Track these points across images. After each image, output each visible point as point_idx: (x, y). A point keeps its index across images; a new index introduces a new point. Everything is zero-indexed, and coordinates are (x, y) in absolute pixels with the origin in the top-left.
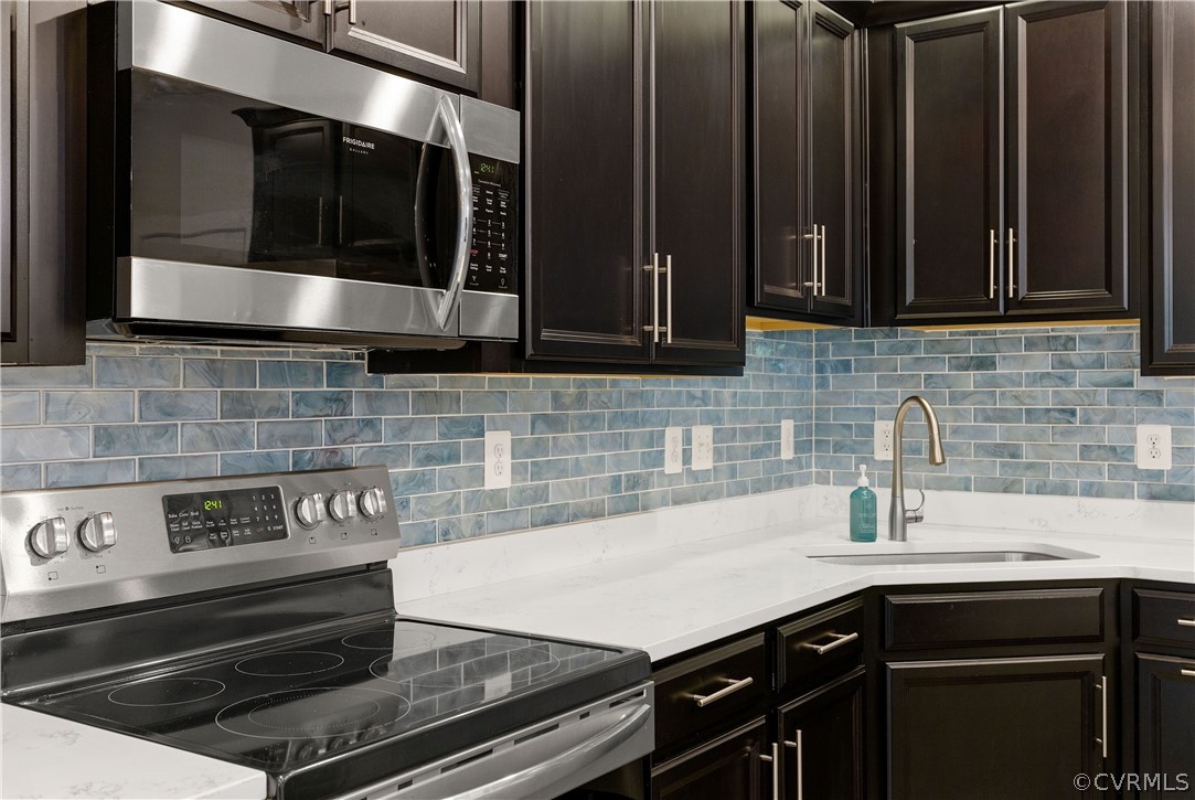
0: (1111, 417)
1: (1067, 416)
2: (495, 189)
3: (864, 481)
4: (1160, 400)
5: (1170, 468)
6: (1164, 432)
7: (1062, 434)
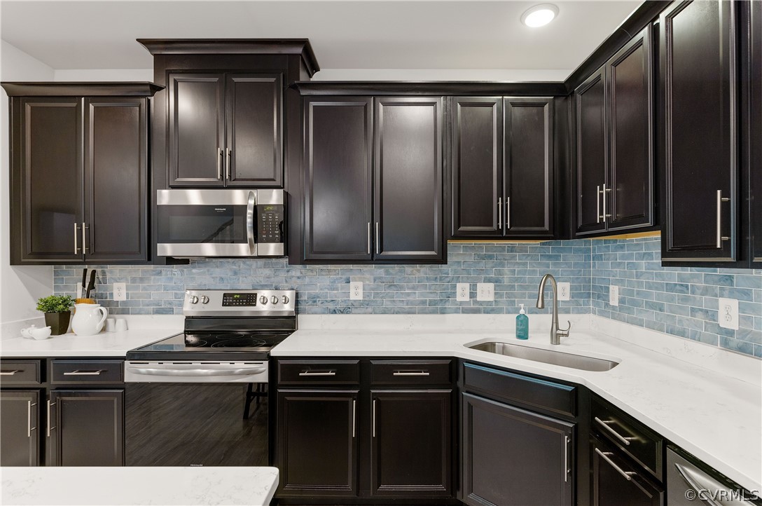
0: (705, 291)
1: (685, 289)
2: (273, 214)
3: (522, 312)
4: (732, 281)
5: (737, 329)
6: (734, 303)
7: (682, 300)
